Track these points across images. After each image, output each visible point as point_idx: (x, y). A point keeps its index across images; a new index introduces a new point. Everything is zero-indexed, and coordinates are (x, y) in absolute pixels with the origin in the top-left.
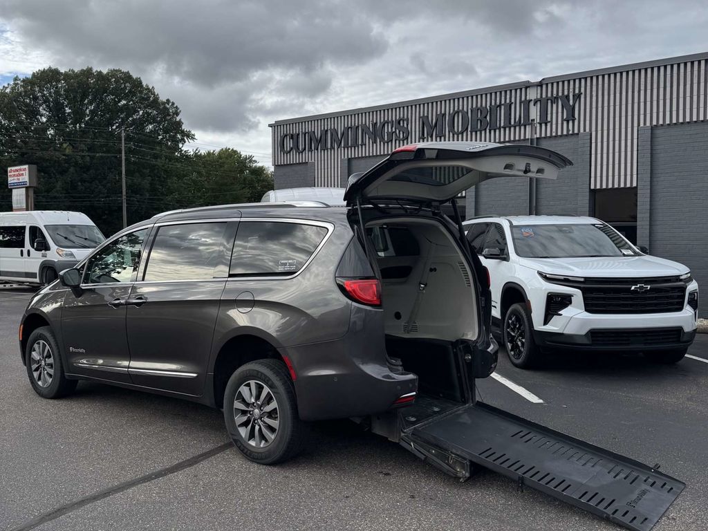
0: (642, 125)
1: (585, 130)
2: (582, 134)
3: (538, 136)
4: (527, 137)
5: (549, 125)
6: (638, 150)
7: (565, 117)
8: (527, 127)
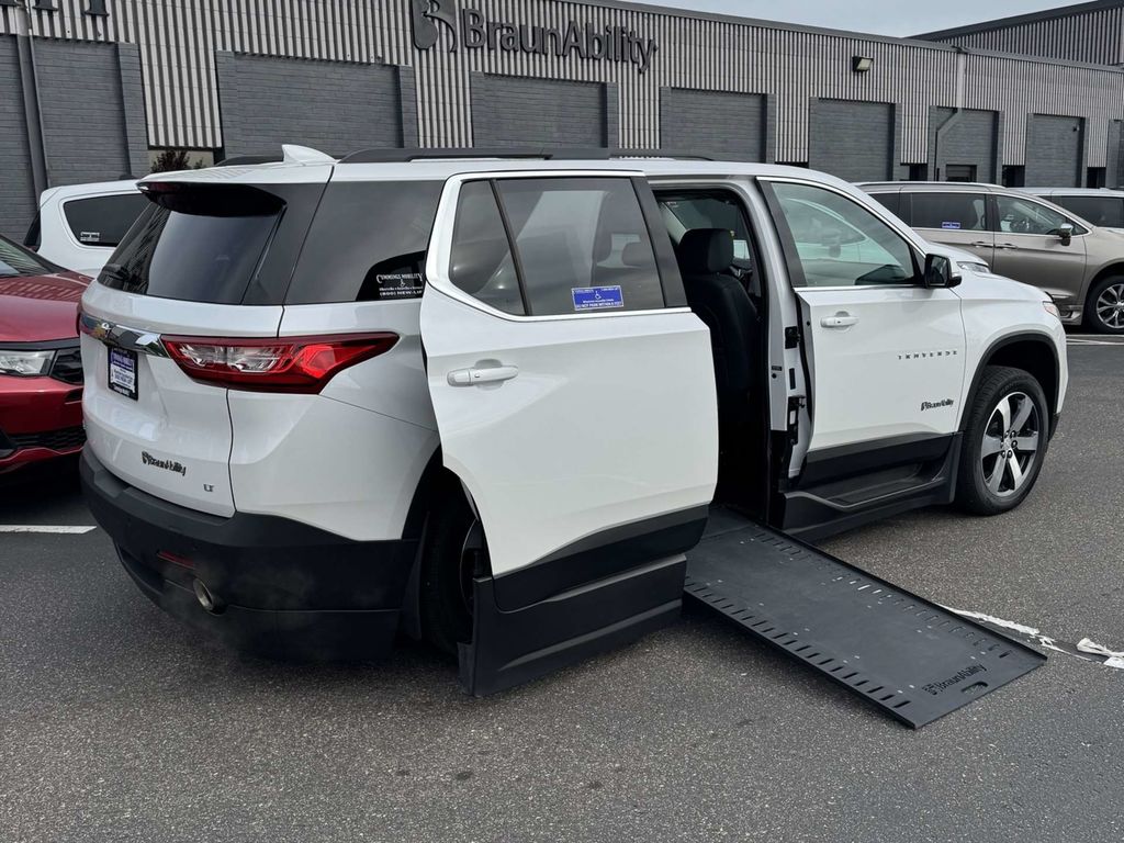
0: (220, 48)
1: (127, 40)
2: (122, 44)
3: (37, 33)
4: (13, 31)
5: (56, 16)
6: (218, 89)
7: (87, 8)
8: (10, 10)
